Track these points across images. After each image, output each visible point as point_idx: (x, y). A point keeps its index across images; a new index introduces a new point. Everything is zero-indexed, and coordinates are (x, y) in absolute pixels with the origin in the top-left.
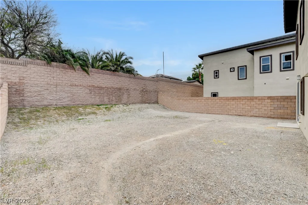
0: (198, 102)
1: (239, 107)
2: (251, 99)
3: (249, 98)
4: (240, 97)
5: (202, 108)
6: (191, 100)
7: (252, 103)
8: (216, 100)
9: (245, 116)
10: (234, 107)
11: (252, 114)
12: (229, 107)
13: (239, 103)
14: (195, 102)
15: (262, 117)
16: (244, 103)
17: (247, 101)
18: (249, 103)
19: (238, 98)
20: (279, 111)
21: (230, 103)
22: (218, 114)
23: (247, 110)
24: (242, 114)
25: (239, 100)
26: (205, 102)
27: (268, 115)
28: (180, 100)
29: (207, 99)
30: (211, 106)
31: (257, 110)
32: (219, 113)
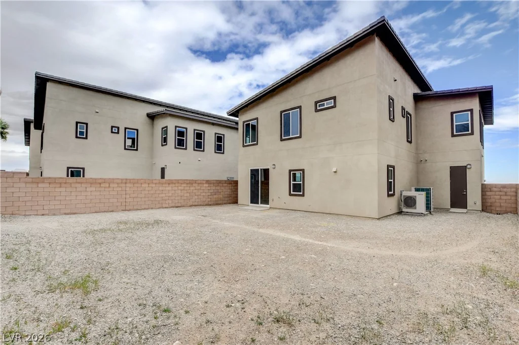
0: (103, 189)
1: (176, 195)
2: (190, 183)
3: (188, 182)
4: (178, 180)
5: (111, 200)
6: (81, 183)
7: (192, 188)
8: (141, 184)
9: (184, 206)
10: (170, 194)
11: (191, 203)
12: (164, 195)
13: (176, 188)
14: (93, 189)
15: (201, 205)
16: (183, 188)
17: (185, 185)
18: (188, 188)
19: (174, 182)
20: (215, 196)
21: (164, 188)
22: (145, 209)
23: (186, 198)
24: (180, 205)
25: (177, 185)
26: (120, 189)
27: (206, 203)
28: (40, 185)
29: (124, 181)
30: (132, 195)
31: (196, 197)
32: (147, 207)
